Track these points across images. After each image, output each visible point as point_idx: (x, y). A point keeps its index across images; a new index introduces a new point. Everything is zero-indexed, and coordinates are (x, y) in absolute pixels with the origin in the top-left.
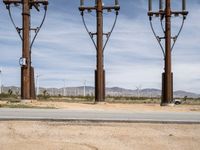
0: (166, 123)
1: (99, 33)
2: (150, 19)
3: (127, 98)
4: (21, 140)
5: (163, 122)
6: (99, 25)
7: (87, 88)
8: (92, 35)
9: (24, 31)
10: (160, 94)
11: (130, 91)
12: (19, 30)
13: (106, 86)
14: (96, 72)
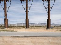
0: (48, 37)
1: (27, 8)
2: (43, 2)
3: (36, 27)
4: (6, 43)
5: (47, 37)
6: (27, 5)
7: (23, 23)
8: (24, 8)
9: (5, 8)
10: (46, 25)
11: (37, 24)
12: (3, 8)
13: (29, 23)
14: (26, 20)
